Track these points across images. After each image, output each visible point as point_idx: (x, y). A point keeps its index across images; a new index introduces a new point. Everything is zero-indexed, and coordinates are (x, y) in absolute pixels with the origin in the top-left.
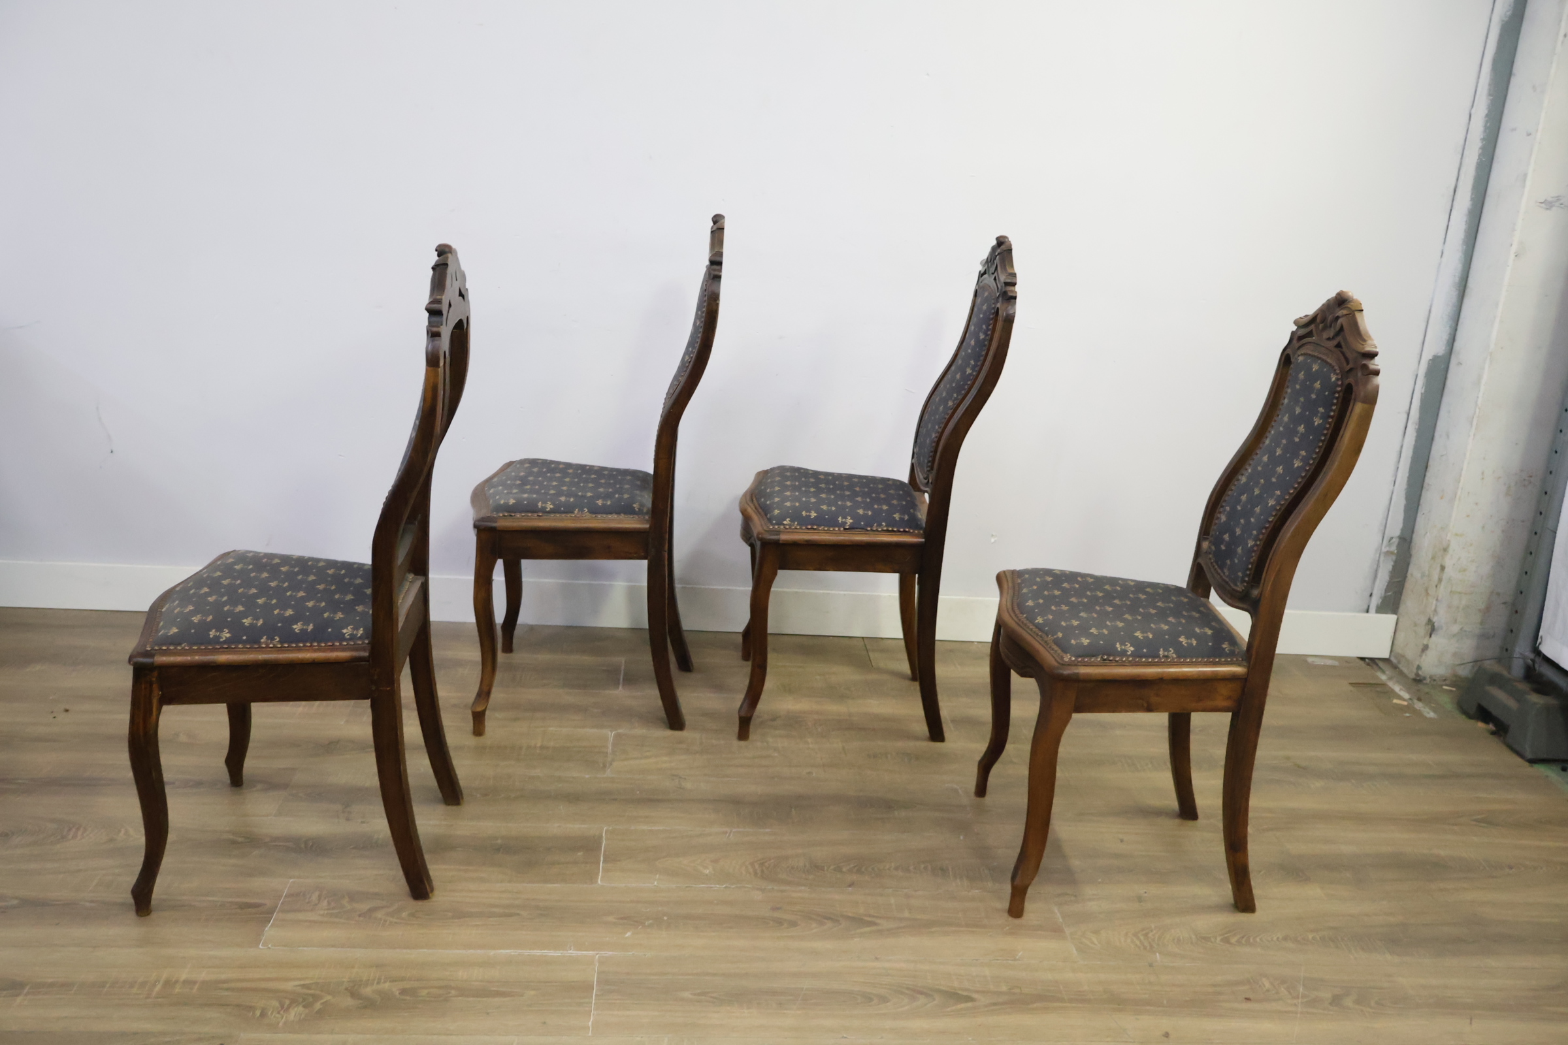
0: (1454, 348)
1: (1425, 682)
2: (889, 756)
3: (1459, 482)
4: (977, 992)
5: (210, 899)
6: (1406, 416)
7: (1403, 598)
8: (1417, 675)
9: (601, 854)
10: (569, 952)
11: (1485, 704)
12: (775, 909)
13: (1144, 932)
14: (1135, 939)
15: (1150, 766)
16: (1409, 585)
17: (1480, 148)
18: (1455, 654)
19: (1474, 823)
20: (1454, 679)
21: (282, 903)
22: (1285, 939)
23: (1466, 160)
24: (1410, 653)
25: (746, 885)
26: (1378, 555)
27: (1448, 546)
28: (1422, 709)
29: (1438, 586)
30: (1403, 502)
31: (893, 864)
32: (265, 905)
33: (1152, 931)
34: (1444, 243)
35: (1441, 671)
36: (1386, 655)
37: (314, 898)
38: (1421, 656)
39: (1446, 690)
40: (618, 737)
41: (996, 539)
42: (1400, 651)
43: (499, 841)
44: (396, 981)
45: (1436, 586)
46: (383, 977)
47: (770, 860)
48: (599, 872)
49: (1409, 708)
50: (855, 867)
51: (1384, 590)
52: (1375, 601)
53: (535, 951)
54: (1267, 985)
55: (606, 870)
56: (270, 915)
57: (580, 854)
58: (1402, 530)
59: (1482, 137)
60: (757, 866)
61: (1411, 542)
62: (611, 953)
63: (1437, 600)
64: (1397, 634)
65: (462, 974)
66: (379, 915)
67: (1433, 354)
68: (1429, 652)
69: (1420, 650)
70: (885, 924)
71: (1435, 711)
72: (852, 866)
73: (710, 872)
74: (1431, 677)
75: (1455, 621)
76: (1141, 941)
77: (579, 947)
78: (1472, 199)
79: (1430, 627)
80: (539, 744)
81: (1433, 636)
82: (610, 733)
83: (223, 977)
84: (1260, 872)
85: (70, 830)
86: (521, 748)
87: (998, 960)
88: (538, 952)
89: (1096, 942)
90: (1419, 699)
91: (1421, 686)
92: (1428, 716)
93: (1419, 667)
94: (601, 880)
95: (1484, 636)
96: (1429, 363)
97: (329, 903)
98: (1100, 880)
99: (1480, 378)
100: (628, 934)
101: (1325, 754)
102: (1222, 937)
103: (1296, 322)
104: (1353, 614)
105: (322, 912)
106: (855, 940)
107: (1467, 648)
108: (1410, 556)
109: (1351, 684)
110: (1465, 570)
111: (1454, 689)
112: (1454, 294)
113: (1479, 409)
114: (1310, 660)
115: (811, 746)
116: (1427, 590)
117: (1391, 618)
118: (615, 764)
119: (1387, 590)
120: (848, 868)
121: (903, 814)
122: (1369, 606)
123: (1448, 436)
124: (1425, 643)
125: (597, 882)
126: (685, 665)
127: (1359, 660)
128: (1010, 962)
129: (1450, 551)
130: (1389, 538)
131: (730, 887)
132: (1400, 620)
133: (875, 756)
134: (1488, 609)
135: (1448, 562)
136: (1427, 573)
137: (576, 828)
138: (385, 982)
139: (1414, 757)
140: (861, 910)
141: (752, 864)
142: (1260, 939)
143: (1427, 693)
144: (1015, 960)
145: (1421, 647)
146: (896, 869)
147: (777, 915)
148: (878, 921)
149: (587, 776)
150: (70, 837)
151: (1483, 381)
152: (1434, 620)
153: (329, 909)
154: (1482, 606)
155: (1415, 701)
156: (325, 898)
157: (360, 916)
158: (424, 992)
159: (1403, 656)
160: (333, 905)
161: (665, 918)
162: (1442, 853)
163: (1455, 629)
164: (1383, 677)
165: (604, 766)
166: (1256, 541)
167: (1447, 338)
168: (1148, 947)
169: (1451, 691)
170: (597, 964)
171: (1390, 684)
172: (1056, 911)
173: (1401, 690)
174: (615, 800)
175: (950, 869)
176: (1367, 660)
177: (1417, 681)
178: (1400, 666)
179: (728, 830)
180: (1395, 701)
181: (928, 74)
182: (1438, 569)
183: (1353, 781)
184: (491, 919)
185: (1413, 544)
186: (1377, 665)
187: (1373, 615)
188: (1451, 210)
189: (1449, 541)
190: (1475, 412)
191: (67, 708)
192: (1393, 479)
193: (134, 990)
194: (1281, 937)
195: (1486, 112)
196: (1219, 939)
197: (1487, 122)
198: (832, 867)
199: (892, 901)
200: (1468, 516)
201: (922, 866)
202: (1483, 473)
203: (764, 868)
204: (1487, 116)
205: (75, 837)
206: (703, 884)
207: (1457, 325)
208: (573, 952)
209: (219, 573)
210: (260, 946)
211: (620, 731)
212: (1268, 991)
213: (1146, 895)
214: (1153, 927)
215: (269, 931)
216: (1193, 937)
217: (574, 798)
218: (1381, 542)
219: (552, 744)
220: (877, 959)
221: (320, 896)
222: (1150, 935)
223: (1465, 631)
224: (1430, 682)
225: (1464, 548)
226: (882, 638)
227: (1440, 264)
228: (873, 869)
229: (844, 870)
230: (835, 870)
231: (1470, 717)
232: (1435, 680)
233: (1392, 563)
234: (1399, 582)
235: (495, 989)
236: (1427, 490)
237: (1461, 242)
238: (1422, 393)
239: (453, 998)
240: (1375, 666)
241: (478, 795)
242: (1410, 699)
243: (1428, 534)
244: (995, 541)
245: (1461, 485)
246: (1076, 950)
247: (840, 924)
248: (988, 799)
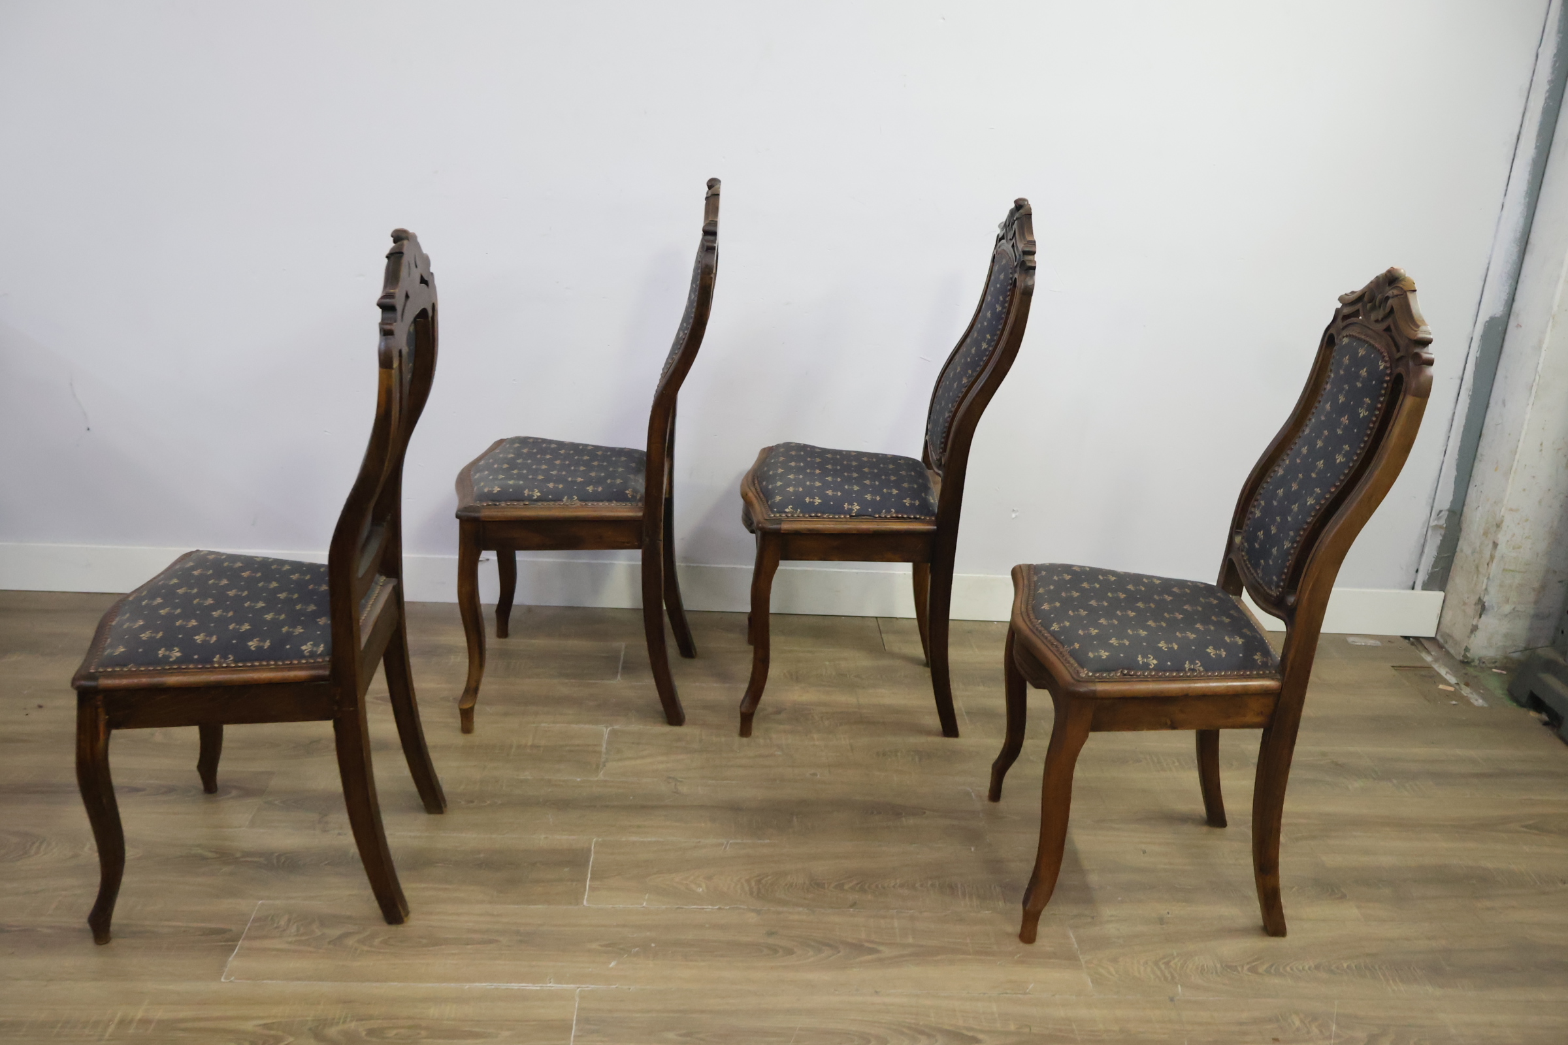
0: (1513, 311)
1: (1473, 664)
2: (899, 754)
3: (1515, 454)
4: (982, 1031)
5: (175, 923)
6: (1459, 381)
7: (1451, 574)
8: (1465, 656)
9: (588, 869)
10: (548, 985)
11: (1536, 692)
12: (770, 934)
13: (1165, 960)
14: (1155, 968)
15: (1177, 764)
16: (1459, 560)
17: (1547, 91)
18: (1506, 636)
19: (1525, 829)
20: (1505, 661)
21: (249, 929)
22: (1317, 967)
23: (1531, 104)
24: (1459, 632)
25: (742, 907)
26: (1425, 529)
27: (1502, 521)
28: (1470, 696)
29: (1490, 563)
30: (1454, 473)
31: (898, 881)
32: (231, 930)
33: (1174, 958)
34: (1505, 195)
35: (1490, 653)
36: (1433, 635)
37: (283, 923)
38: (1469, 637)
39: (1496, 672)
40: (614, 733)
41: (1017, 514)
42: (1447, 631)
43: (482, 855)
44: (362, 1020)
45: (1488, 564)
46: (350, 1015)
47: (767, 876)
48: (585, 890)
49: (1456, 695)
50: (858, 884)
51: (1431, 566)
52: (1422, 577)
53: (513, 984)
54: (1298, 1023)
55: (592, 889)
56: (235, 943)
57: (566, 870)
58: (1453, 502)
59: (1550, 78)
60: (753, 884)
61: (1461, 515)
62: (593, 986)
63: (1488, 578)
64: (1444, 612)
65: (433, 1011)
66: (350, 942)
67: (1490, 315)
68: (1478, 633)
69: (1469, 631)
70: (887, 952)
71: (1484, 699)
72: (855, 882)
73: (703, 891)
74: (1480, 659)
75: (1507, 601)
76: (1162, 971)
77: (560, 979)
78: (1536, 147)
79: (1480, 606)
80: (530, 743)
81: (1483, 616)
82: (605, 730)
83: (181, 1015)
84: (1293, 887)
85: (33, 843)
86: (511, 747)
87: (1007, 993)
88: (515, 986)
89: (1112, 970)
90: (1467, 684)
91: (1470, 670)
92: (1476, 703)
93: (1467, 649)
94: (587, 901)
95: (1537, 616)
96: (1485, 326)
97: (298, 930)
98: (1119, 899)
99: (1541, 342)
100: (613, 964)
101: (1364, 749)
102: (1248, 966)
103: (1341, 299)
104: (1398, 591)
105: (290, 939)
106: (855, 970)
107: (1520, 628)
108: (1460, 530)
109: (1393, 667)
110: (1519, 547)
111: (1504, 672)
112: (1514, 250)
113: (1540, 376)
114: (1350, 640)
115: (817, 743)
116: (1477, 567)
117: (1440, 595)
118: (609, 765)
119: (1434, 566)
120: (851, 885)
121: (911, 821)
122: (1414, 583)
123: (1504, 404)
124: (1474, 623)
125: (582, 903)
126: (687, 650)
127: (1402, 639)
128: (1019, 996)
129: (1504, 526)
130: (1438, 511)
131: (724, 909)
132: (1448, 597)
133: (884, 754)
134: (1543, 587)
135: (1502, 538)
136: (1478, 549)
137: (563, 839)
138: (351, 1021)
139: (1458, 752)
140: (863, 936)
141: (748, 881)
142: (1292, 969)
143: (1476, 677)
144: (1025, 993)
145: (1470, 627)
146: (902, 886)
147: (771, 941)
148: (881, 948)
149: (578, 780)
150: (32, 852)
151: (1545, 346)
152: (1484, 600)
153: (297, 935)
154: (1536, 585)
155: (1463, 686)
156: (294, 923)
157: (329, 943)
158: (393, 1033)
159: (1450, 636)
160: (302, 930)
161: (653, 945)
162: (1489, 865)
163: (1507, 608)
164: (1429, 659)
165: (598, 766)
166: (1293, 543)
167: (1506, 298)
168: (1170, 978)
169: (1501, 674)
170: (577, 999)
171: (1436, 666)
172: (1071, 935)
173: (1447, 673)
174: (607, 806)
175: (959, 886)
176: (1411, 639)
177: (1465, 663)
178: (1447, 646)
179: (724, 841)
180: (1441, 687)
181: (944, 19)
182: (1491, 545)
183: (1395, 781)
184: (469, 947)
185: (1463, 518)
186: (1423, 645)
187: (1418, 592)
188: (1513, 160)
189: (1503, 516)
190: (1535, 379)
191: (40, 702)
192: (1444, 450)
193: (87, 1031)
194: (1313, 966)
195: (1556, 52)
196: (1246, 968)
197: (1555, 62)
198: (833, 885)
199: (896, 923)
200: (1524, 490)
201: (930, 883)
202: (1541, 445)
203: (761, 886)
204: (1555, 55)
205: (37, 853)
206: (694, 905)
207: (1517, 283)
208: (552, 986)
209: (175, 581)
210: (223, 980)
211: (616, 727)
212: (1298, 1029)
213: (1169, 916)
214: (1175, 954)
215: (233, 962)
216: (1218, 966)
217: (563, 804)
218: (1429, 515)
219: (543, 742)
220: (876, 992)
221: (289, 920)
222: (1172, 964)
223: (1518, 611)
224: (1479, 664)
225: (1519, 524)
226: (897, 618)
227: (1500, 218)
228: (877, 886)
229: (846, 887)
230: (836, 887)
231: (1521, 705)
232: (1484, 662)
233: (1441, 538)
234: (1448, 557)
235: (467, 1029)
236: (1480, 461)
237: (1524, 194)
238: (1477, 358)
239: (424, 1040)
240: (1420, 648)
241: (463, 803)
242: (1457, 684)
243: (1480, 508)
244: (1016, 517)
245: (1517, 457)
246: (1092, 982)
247: (839, 952)
248: (1003, 804)
